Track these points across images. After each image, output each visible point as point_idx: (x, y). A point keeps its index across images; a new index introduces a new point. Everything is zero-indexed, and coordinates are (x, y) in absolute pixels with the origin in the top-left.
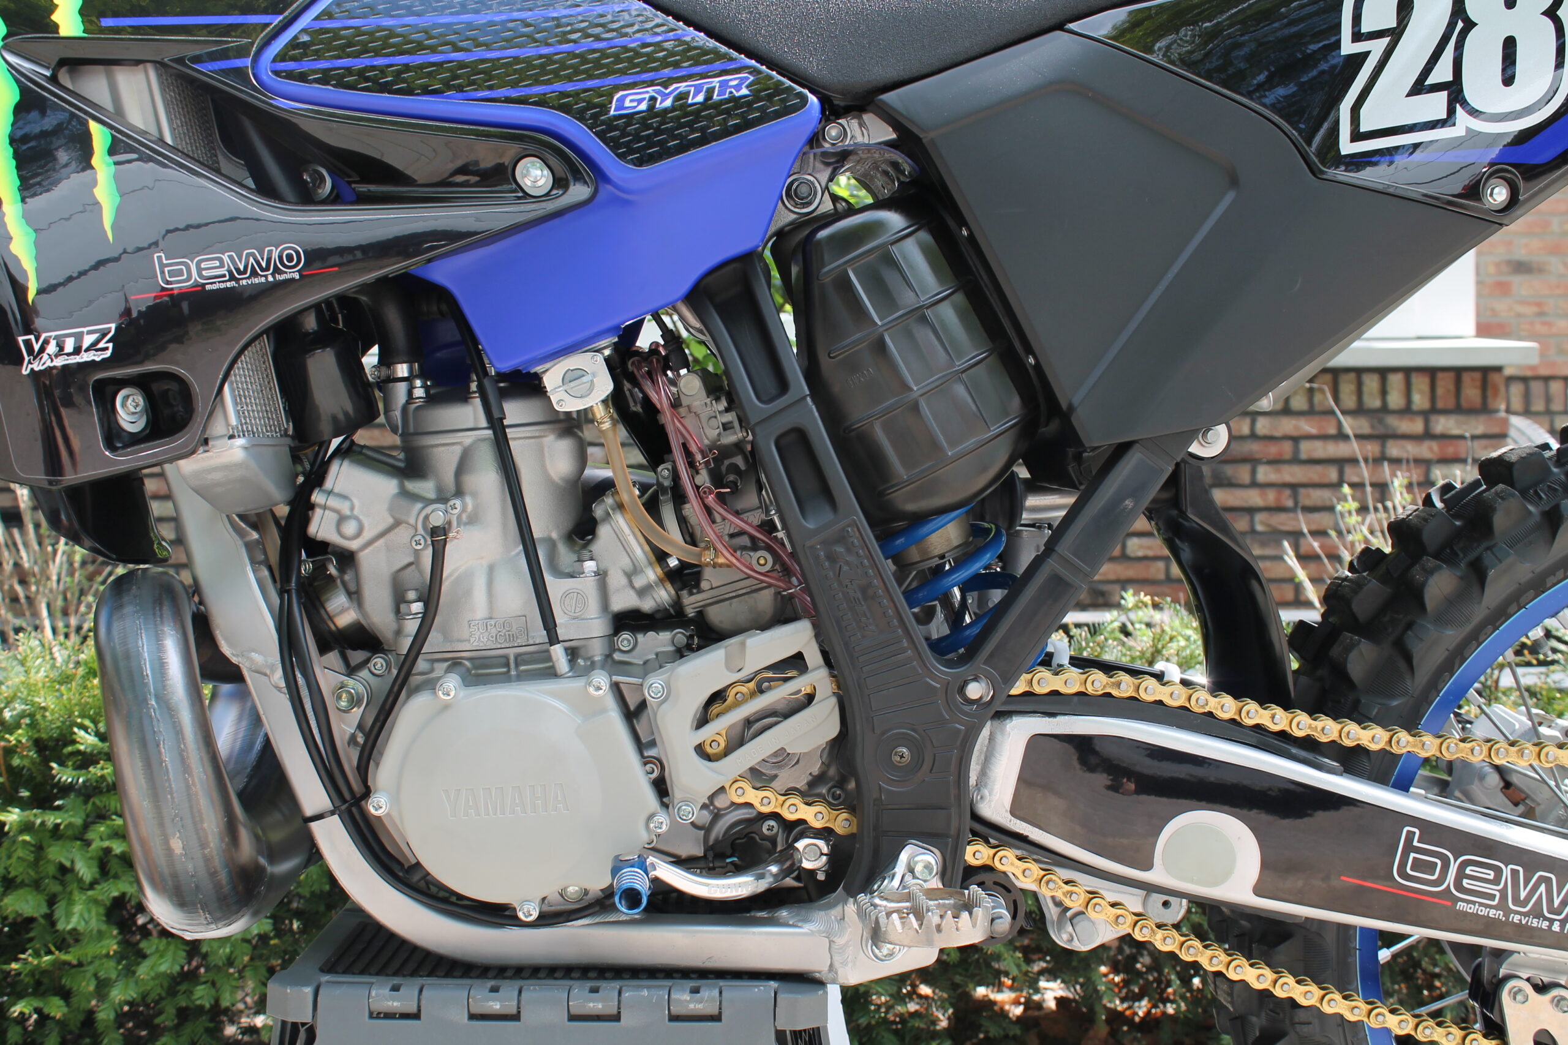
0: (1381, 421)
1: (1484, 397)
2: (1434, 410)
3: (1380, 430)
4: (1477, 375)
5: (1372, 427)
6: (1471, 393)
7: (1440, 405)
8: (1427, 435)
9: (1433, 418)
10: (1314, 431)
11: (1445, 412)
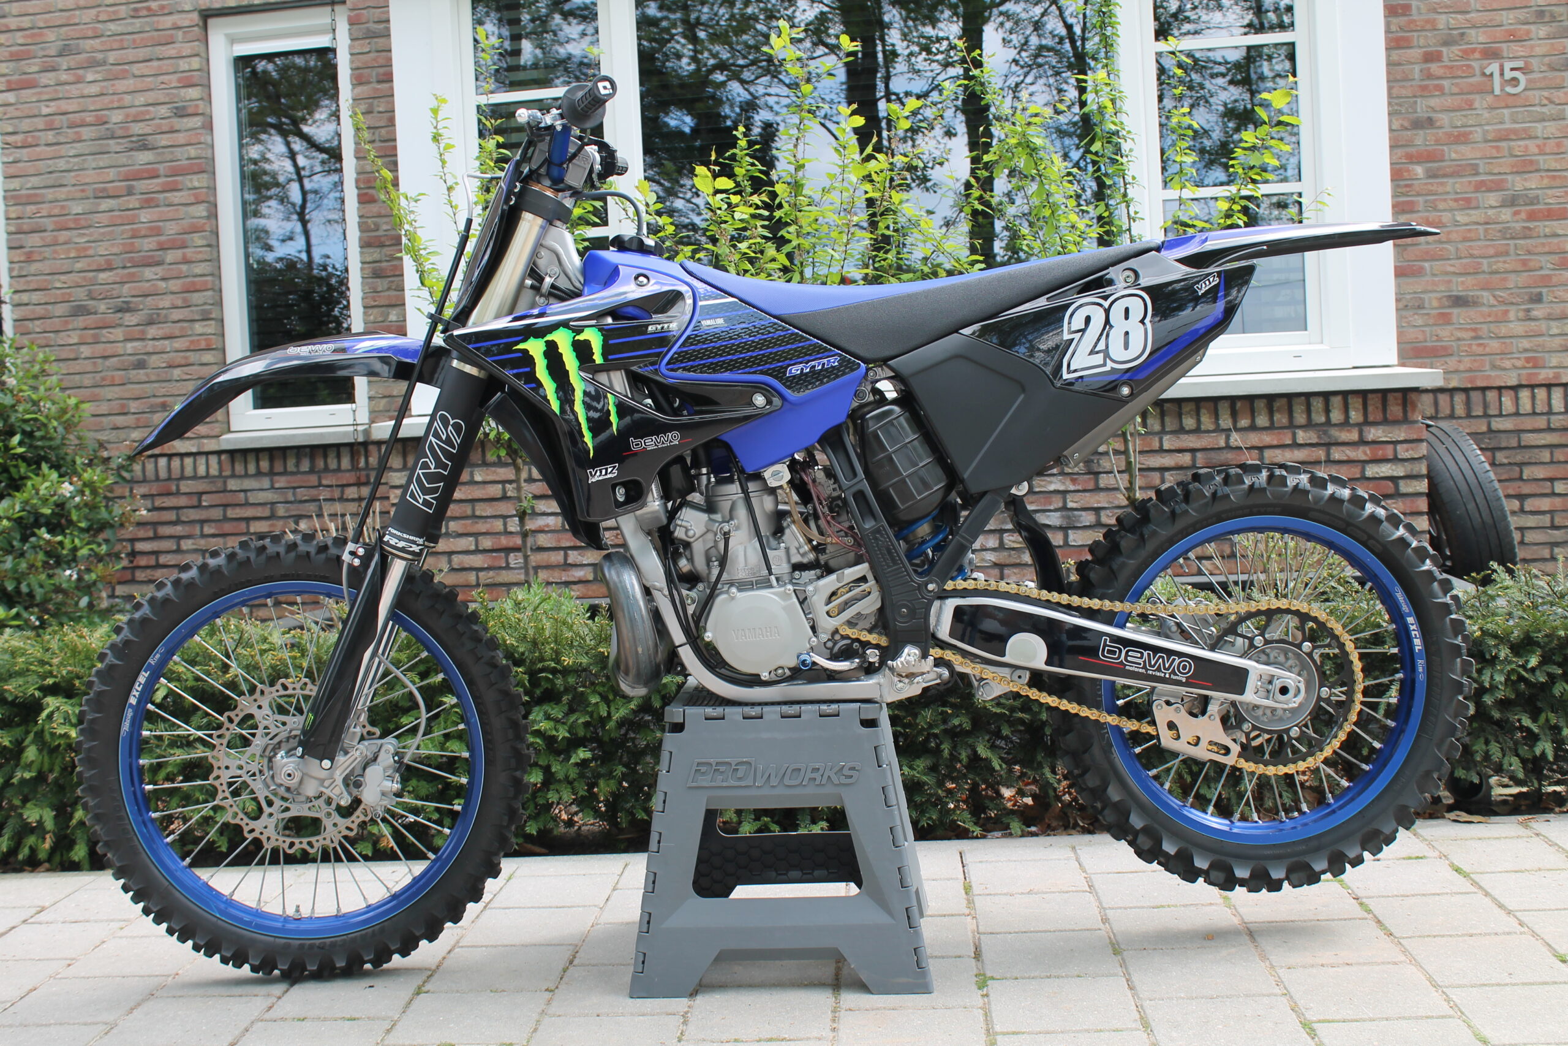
0: (1325, 433)
1: (1405, 412)
2: (1366, 422)
3: (1326, 440)
4: (1399, 395)
5: (1319, 437)
6: (1395, 410)
7: (1371, 418)
8: (1362, 442)
9: (1366, 429)
10: (1275, 443)
11: (1374, 424)
